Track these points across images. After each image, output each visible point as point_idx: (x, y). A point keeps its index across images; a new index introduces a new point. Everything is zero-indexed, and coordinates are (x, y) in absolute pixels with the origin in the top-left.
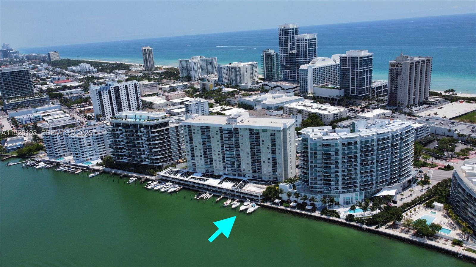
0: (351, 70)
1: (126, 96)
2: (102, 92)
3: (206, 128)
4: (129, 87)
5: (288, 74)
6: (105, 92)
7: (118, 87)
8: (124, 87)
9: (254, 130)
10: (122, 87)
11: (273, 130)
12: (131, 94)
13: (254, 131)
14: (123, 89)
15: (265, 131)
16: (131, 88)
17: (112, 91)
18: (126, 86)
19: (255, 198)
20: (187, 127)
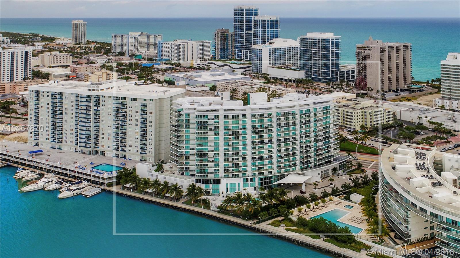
0: (312, 51)
4: (17, 54)
5: (242, 54)
8: (10, 54)
9: (120, 99)
11: (145, 100)
12: (17, 62)
16: (20, 55)
18: (13, 54)
19: (100, 180)
20: (34, 92)
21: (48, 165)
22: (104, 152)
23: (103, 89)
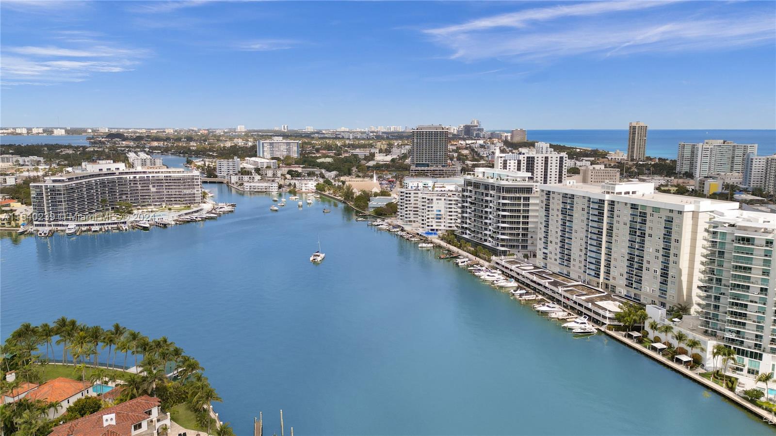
1: (543, 173)
2: (508, 162)
3: (570, 198)
4: (551, 160)
6: (512, 162)
7: (534, 157)
8: (544, 159)
9: (639, 208)
10: (540, 159)
11: (671, 211)
12: (551, 172)
13: (639, 210)
14: (540, 162)
15: (656, 210)
16: (554, 162)
17: (524, 162)
18: (547, 158)
19: (600, 319)
20: (545, 192)
21: (551, 290)
22: (615, 287)
23: (620, 193)
